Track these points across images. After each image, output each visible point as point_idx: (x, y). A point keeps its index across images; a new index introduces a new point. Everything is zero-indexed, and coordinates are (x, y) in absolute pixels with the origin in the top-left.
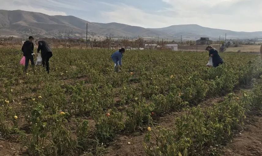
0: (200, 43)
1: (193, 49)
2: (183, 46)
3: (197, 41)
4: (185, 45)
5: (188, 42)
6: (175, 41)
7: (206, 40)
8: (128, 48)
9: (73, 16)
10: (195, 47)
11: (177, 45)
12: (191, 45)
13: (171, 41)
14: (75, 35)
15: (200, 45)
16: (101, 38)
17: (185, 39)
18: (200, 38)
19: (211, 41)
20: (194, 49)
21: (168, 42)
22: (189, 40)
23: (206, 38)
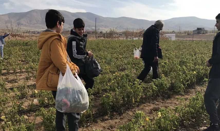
0: (196, 32)
1: (189, 38)
2: (181, 35)
3: (193, 31)
4: (183, 35)
5: (185, 32)
6: (175, 31)
7: (202, 30)
8: (129, 38)
9: (89, 13)
10: (191, 36)
11: (175, 35)
12: (188, 34)
13: (172, 31)
14: (92, 28)
15: (196, 35)
16: (105, 30)
17: (184, 29)
18: (196, 29)
19: (206, 30)
20: (191, 38)
21: (168, 32)
22: (186, 30)
23: (202, 28)
